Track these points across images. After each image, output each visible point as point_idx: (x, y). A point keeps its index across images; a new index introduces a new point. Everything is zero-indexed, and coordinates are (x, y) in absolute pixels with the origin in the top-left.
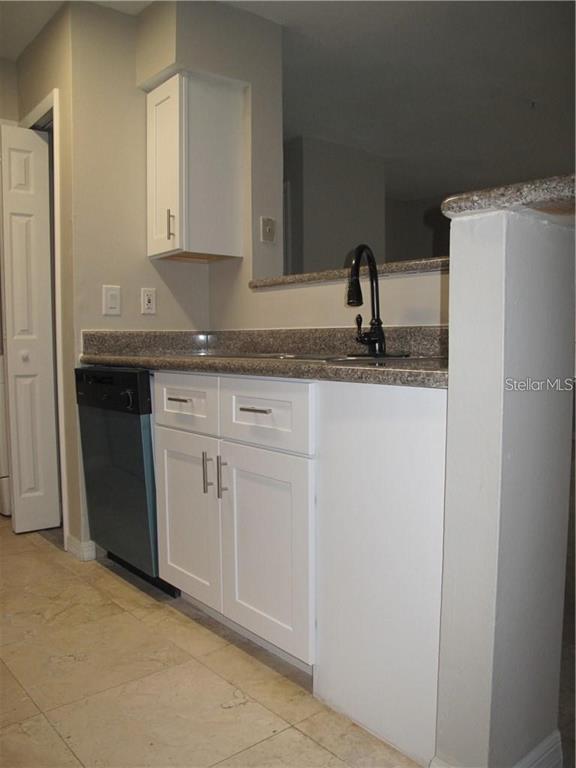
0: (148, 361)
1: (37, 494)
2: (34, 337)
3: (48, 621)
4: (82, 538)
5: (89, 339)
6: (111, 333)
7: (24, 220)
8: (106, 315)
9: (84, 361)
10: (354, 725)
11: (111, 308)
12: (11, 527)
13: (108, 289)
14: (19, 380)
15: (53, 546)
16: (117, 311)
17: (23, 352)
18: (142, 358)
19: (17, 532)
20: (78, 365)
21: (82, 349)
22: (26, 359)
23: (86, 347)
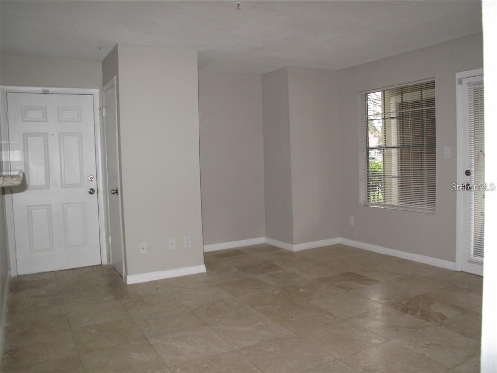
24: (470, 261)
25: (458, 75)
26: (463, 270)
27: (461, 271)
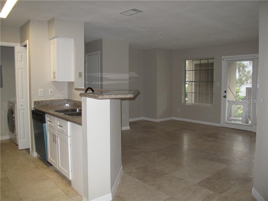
0: (45, 111)
1: (25, 139)
2: (24, 99)
3: (21, 171)
4: (34, 151)
5: (36, 103)
6: (41, 101)
7: (21, 70)
8: (40, 96)
9: (34, 108)
10: (76, 192)
11: (41, 95)
12: (18, 148)
13: (40, 90)
14: (20, 111)
15: (28, 153)
16: (43, 95)
17: (21, 104)
18: (44, 110)
19: (19, 149)
20: (33, 109)
21: (33, 105)
22: (22, 105)
23: (34, 105)
24: (226, 123)
25: (223, 57)
26: (223, 126)
27: (222, 127)
